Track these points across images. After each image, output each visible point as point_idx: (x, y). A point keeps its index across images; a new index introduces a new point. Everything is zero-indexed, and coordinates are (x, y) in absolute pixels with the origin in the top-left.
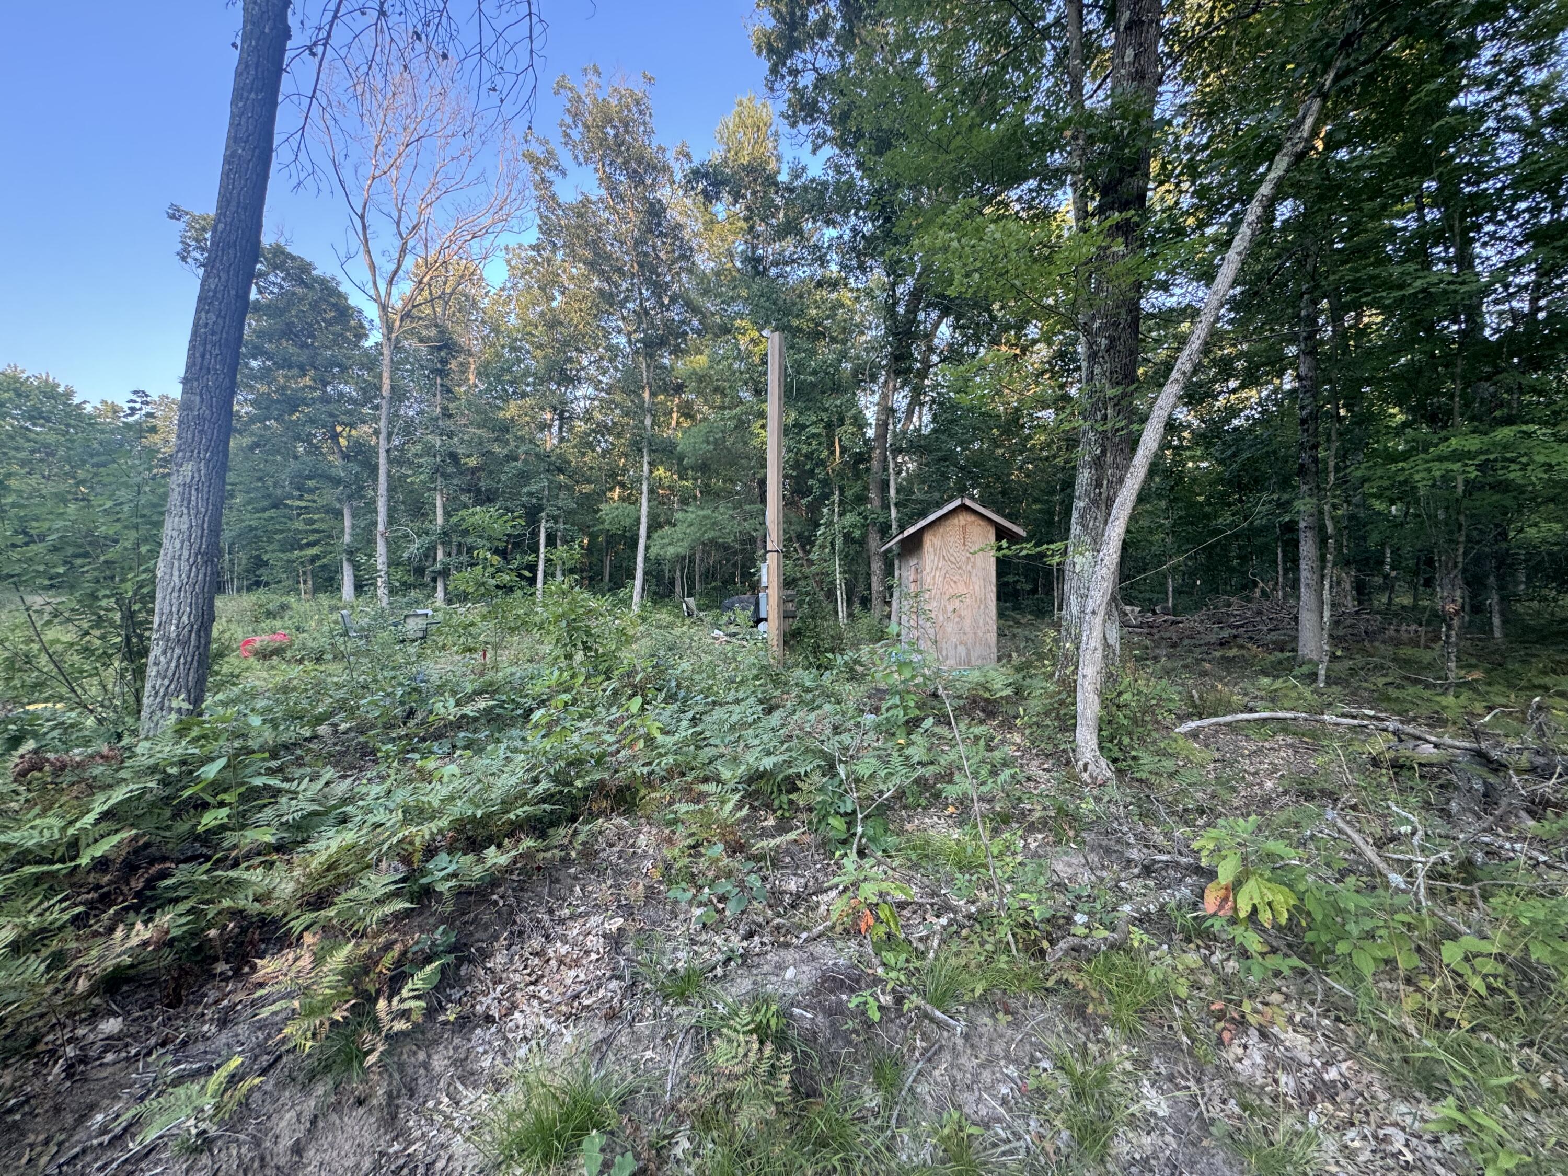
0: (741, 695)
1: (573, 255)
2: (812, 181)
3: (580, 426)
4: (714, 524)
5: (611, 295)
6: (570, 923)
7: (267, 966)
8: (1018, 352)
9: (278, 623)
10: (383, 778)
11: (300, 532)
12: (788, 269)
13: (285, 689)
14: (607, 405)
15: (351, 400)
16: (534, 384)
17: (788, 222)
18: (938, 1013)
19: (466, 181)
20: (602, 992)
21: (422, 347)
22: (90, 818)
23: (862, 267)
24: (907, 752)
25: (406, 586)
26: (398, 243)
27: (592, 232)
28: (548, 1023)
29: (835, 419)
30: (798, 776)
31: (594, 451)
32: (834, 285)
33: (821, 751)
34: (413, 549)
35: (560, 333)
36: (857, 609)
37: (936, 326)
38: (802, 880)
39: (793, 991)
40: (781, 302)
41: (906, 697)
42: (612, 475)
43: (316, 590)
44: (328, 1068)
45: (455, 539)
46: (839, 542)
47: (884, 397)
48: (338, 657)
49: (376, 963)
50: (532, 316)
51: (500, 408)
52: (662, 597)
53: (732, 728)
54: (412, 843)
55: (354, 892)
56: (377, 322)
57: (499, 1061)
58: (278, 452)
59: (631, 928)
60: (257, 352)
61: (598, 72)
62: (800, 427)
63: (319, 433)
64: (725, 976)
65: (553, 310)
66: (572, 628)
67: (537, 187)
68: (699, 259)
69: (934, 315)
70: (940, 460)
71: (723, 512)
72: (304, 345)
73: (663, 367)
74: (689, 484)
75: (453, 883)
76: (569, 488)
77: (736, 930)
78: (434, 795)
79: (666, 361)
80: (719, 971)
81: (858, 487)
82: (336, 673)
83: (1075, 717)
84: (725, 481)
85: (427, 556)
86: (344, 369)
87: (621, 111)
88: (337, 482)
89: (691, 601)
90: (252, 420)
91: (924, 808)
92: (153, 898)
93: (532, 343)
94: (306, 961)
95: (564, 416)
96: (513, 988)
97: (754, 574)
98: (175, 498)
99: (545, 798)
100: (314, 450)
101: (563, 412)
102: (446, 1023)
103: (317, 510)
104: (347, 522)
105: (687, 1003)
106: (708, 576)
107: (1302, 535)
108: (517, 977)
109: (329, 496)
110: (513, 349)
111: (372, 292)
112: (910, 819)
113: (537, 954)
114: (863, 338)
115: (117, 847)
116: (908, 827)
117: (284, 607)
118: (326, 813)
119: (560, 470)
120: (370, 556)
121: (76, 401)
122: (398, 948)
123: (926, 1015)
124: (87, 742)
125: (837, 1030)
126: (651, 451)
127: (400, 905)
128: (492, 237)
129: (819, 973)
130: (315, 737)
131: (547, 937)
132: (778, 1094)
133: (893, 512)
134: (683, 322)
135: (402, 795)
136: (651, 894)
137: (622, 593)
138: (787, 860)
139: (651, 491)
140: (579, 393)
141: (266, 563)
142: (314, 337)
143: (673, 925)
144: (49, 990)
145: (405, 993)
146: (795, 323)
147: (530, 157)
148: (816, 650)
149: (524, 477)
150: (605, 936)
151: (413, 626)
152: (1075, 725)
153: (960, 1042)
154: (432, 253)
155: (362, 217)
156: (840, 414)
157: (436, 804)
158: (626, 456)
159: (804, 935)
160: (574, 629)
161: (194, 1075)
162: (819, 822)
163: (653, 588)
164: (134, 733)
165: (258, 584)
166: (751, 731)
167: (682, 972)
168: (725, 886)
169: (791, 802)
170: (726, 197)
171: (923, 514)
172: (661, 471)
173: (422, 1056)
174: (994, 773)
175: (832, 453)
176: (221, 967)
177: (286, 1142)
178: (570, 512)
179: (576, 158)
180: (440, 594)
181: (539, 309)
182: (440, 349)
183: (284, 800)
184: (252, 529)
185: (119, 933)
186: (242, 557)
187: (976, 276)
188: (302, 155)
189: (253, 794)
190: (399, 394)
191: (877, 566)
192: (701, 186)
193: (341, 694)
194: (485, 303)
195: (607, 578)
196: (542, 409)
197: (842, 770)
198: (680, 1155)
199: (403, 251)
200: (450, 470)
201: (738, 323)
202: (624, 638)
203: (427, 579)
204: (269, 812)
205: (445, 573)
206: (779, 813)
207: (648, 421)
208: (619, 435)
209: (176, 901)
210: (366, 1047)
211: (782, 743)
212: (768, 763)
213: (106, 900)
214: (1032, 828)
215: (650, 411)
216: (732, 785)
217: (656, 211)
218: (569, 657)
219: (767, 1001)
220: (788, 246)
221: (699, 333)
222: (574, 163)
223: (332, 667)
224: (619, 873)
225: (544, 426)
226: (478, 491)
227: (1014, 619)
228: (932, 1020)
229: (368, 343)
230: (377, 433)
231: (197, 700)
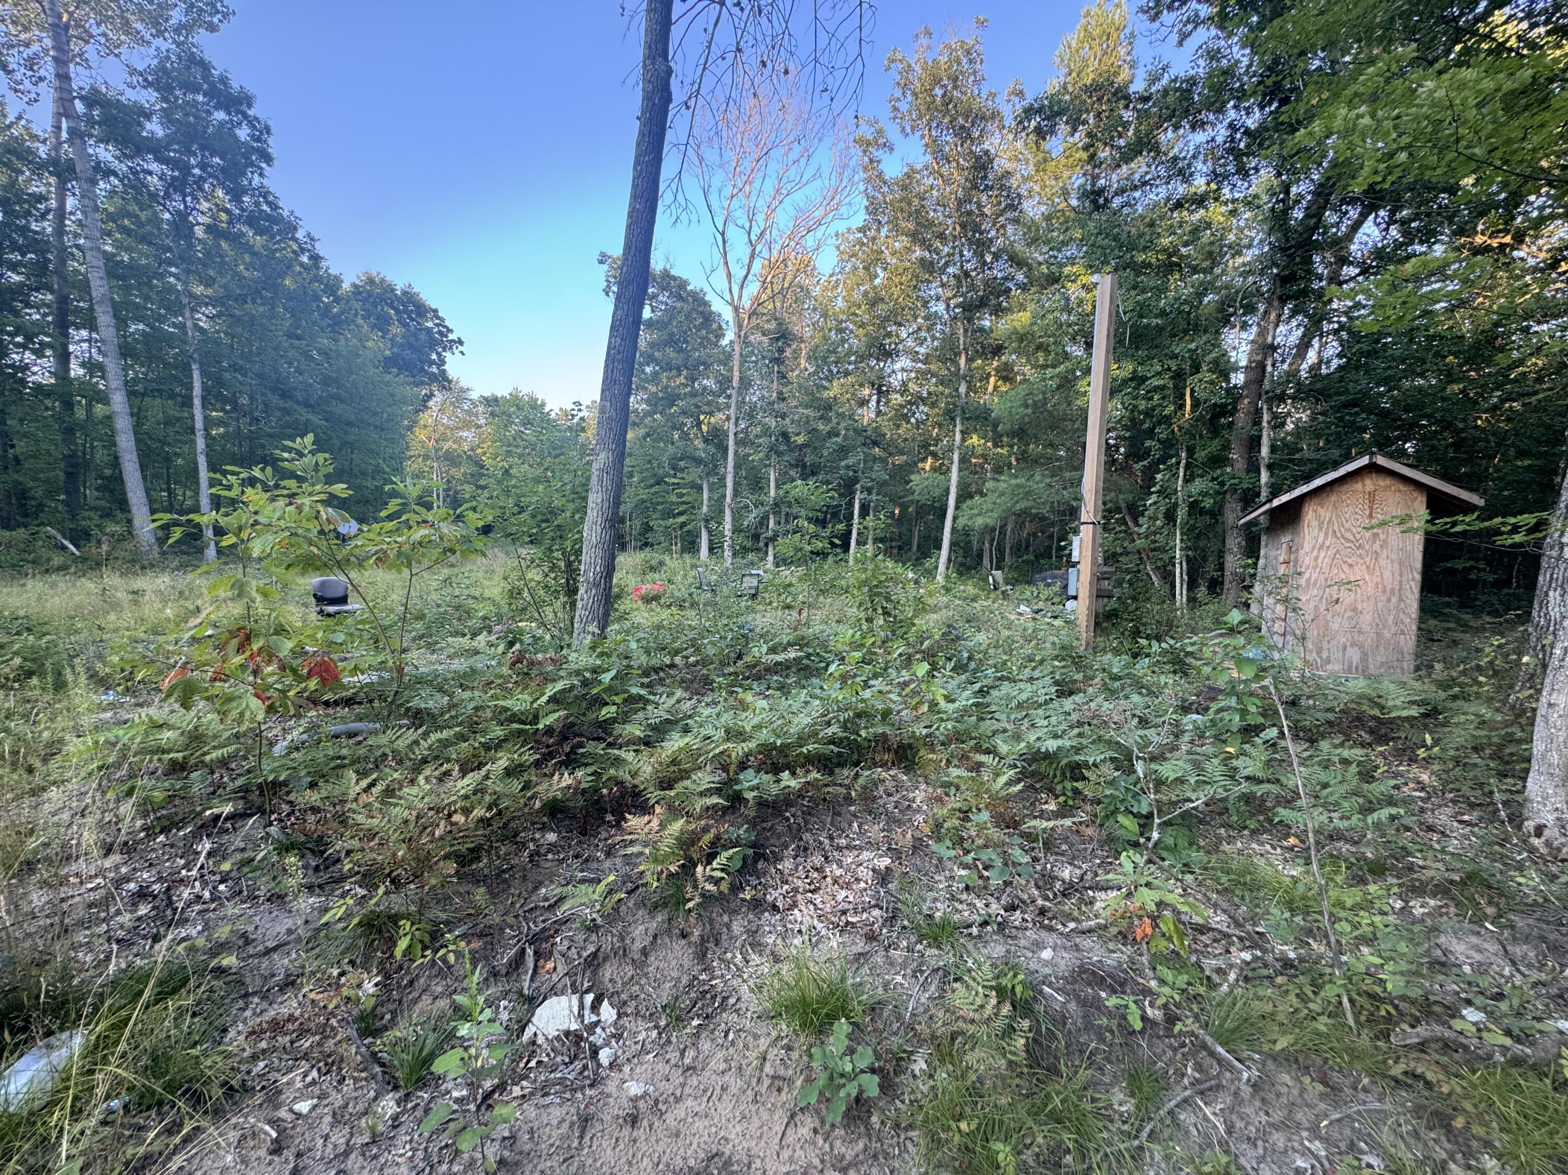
0: (1037, 674)
1: (896, 228)
2: (1175, 81)
3: (897, 399)
4: (1028, 493)
5: (932, 263)
6: (846, 852)
7: (634, 821)
8: (1508, 239)
9: (657, 576)
10: (716, 703)
11: (672, 503)
12: (1137, 194)
13: (659, 627)
14: (923, 375)
15: (712, 392)
16: (855, 362)
17: (1139, 139)
18: (1220, 1050)
19: (804, 180)
20: (865, 916)
21: (765, 339)
22: (544, 699)
23: (1243, 172)
24: (1235, 763)
25: (745, 550)
26: (748, 250)
27: (916, 202)
28: (819, 926)
29: (1187, 367)
30: (1086, 765)
31: (908, 422)
32: (1200, 201)
33: (1118, 743)
34: (751, 518)
35: (882, 309)
36: (1202, 592)
37: (1356, 227)
38: (1078, 872)
39: (1047, 971)
40: (1124, 236)
41: (1245, 699)
42: (925, 445)
43: (683, 551)
44: (665, 905)
45: (785, 509)
46: (1182, 513)
47: (1262, 333)
48: (694, 605)
49: (699, 839)
50: (857, 296)
51: (825, 388)
52: (969, 569)
53: (1020, 706)
54: (729, 756)
55: (687, 783)
56: (731, 323)
57: (779, 941)
58: (661, 439)
59: (898, 871)
60: (650, 359)
61: (929, 34)
62: (1138, 380)
63: (689, 421)
64: (980, 936)
65: (875, 288)
66: (873, 595)
67: (865, 169)
68: (1027, 205)
69: (1354, 213)
70: (1345, 405)
71: (1039, 480)
72: (681, 350)
73: (982, 330)
74: (1004, 451)
75: (755, 793)
76: (884, 461)
77: (998, 899)
78: (748, 722)
79: (987, 323)
80: (975, 930)
81: (1215, 446)
82: (691, 618)
83: (1529, 760)
84: (1045, 447)
85: (761, 524)
86: (707, 366)
87: (950, 67)
88: (698, 461)
89: (998, 574)
90: (647, 414)
91: (1254, 832)
92: (575, 761)
93: (855, 323)
94: (655, 824)
95: (882, 391)
96: (796, 890)
97: (1064, 548)
98: (594, 479)
99: (832, 742)
100: (685, 436)
101: (880, 386)
102: (744, 900)
103: (685, 486)
104: (705, 496)
105: (939, 948)
106: (1019, 548)
108: (799, 883)
109: (693, 473)
110: (840, 331)
111: (728, 297)
112: (1230, 840)
113: (817, 870)
114: (1239, 260)
115: (557, 720)
116: (1225, 847)
117: (661, 563)
118: (677, 722)
119: (876, 443)
120: (720, 523)
121: (547, 410)
122: (713, 831)
123: (1204, 1046)
124: (546, 651)
125: (1090, 1023)
126: (965, 419)
127: (715, 800)
128: (823, 228)
129: (1078, 963)
130: (672, 666)
131: (826, 858)
132: (1011, 1053)
133: (1264, 477)
134: (1005, 279)
135: (727, 718)
136: (918, 846)
137: (928, 563)
138: (1064, 847)
139: (962, 460)
140: (897, 366)
141: (651, 529)
142: (686, 342)
143: (937, 878)
144: (522, 801)
145: (715, 864)
146: (1141, 258)
147: (859, 141)
148: (1136, 633)
149: (843, 451)
150: (874, 870)
151: (750, 583)
152: (1527, 771)
153: (1246, 1091)
154: (775, 253)
155: (723, 234)
156: (1193, 361)
157: (748, 729)
158: (940, 426)
159: (1072, 925)
160: (876, 594)
161: (591, 881)
162: (1107, 817)
163: (960, 559)
164: (569, 646)
165: (646, 544)
166: (1040, 712)
167: (937, 920)
168: (990, 854)
169: (1076, 792)
170: (1063, 128)
171: (1308, 478)
172: (974, 440)
173: (726, 918)
174: (1367, 809)
175: (1182, 407)
176: (609, 817)
177: (638, 945)
178: (884, 483)
179: (903, 130)
180: (770, 558)
181: (862, 289)
182: (778, 339)
183: (649, 707)
184: (643, 501)
185: (556, 777)
186: (637, 524)
187: (1403, 156)
188: (680, 197)
189: (632, 699)
190: (746, 383)
191: (1234, 542)
192: (1033, 124)
193: (692, 635)
194: (817, 291)
195: (915, 548)
196: (861, 385)
197: (1140, 767)
198: (917, 1073)
199: (752, 256)
200: (783, 448)
201: (1067, 270)
202: (922, 607)
203: (761, 544)
204: (641, 715)
205: (773, 539)
206: (1061, 799)
207: (963, 389)
208: (933, 405)
209: (586, 765)
210: (688, 896)
211: (1071, 727)
212: (1052, 745)
213: (551, 755)
214: (1418, 890)
215: (964, 378)
216: (1009, 761)
217: (982, 164)
218: (869, 620)
219: (1015, 969)
220: (1140, 167)
221: (1024, 288)
222: (901, 137)
223: (691, 613)
224: (893, 821)
225: (863, 403)
226: (804, 466)
227: (1458, 620)
228: (1212, 1054)
229: (725, 342)
230: (728, 418)
231: (603, 627)
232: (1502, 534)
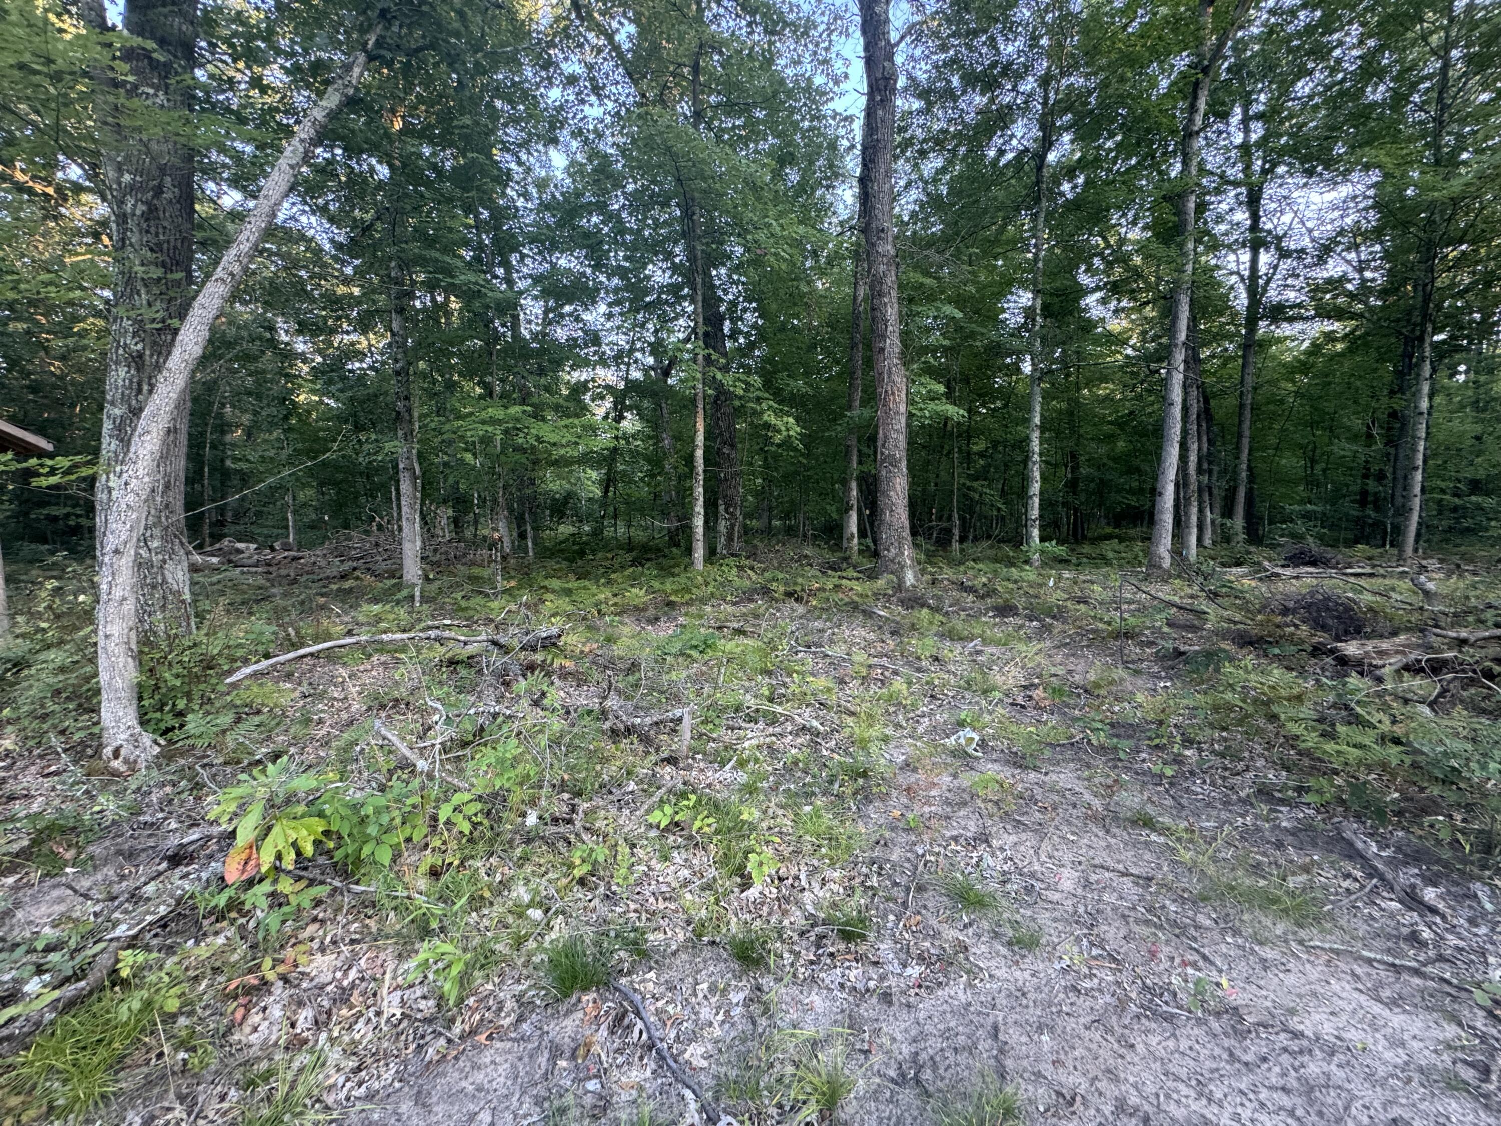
83: (99, 693)
107: (401, 475)
152: (99, 703)
232: (39, 475)
